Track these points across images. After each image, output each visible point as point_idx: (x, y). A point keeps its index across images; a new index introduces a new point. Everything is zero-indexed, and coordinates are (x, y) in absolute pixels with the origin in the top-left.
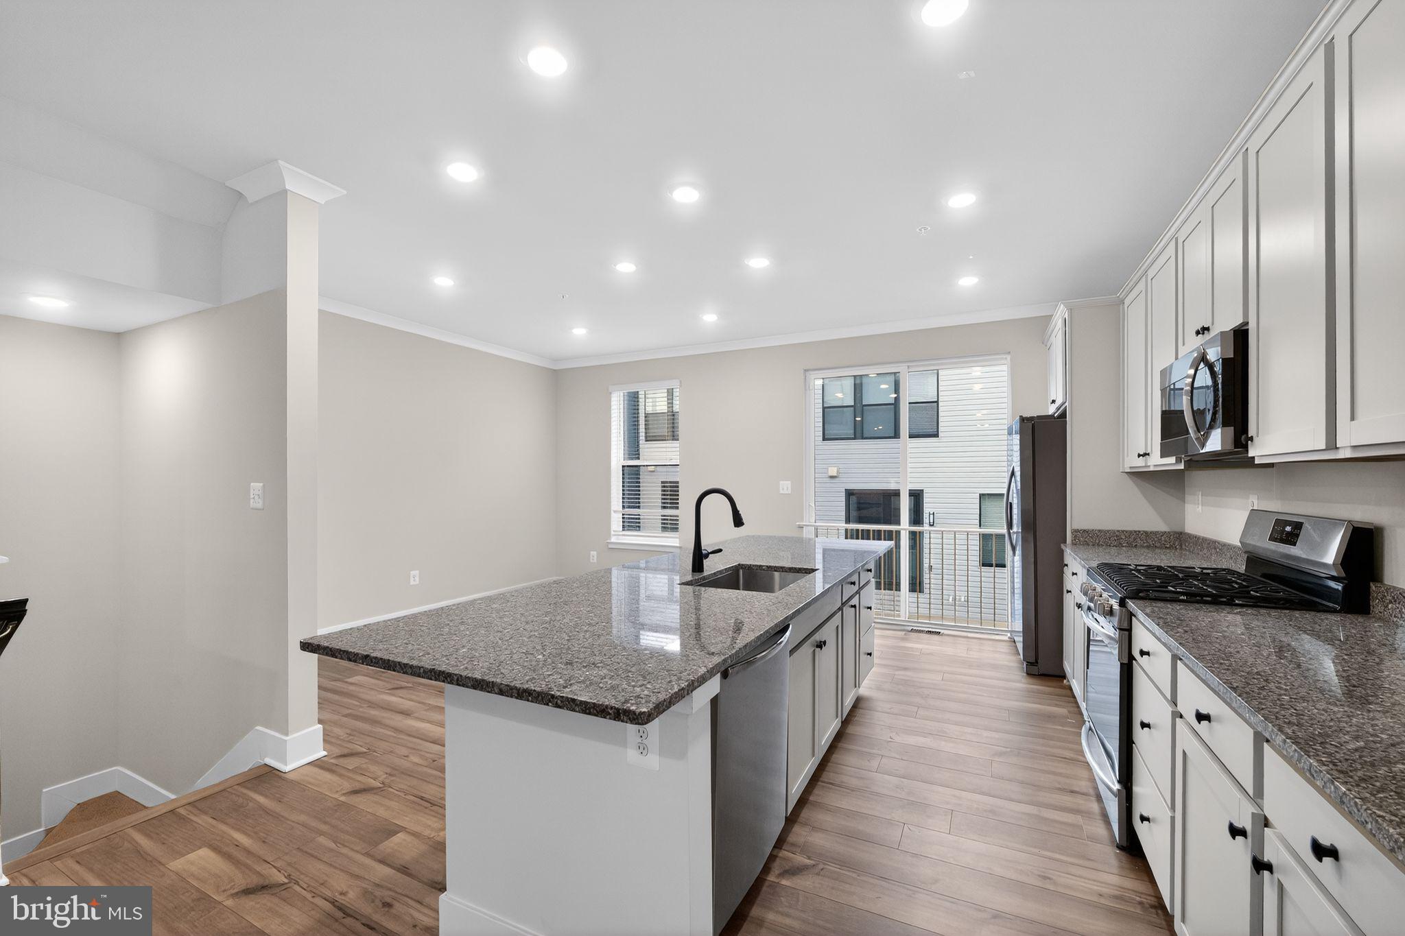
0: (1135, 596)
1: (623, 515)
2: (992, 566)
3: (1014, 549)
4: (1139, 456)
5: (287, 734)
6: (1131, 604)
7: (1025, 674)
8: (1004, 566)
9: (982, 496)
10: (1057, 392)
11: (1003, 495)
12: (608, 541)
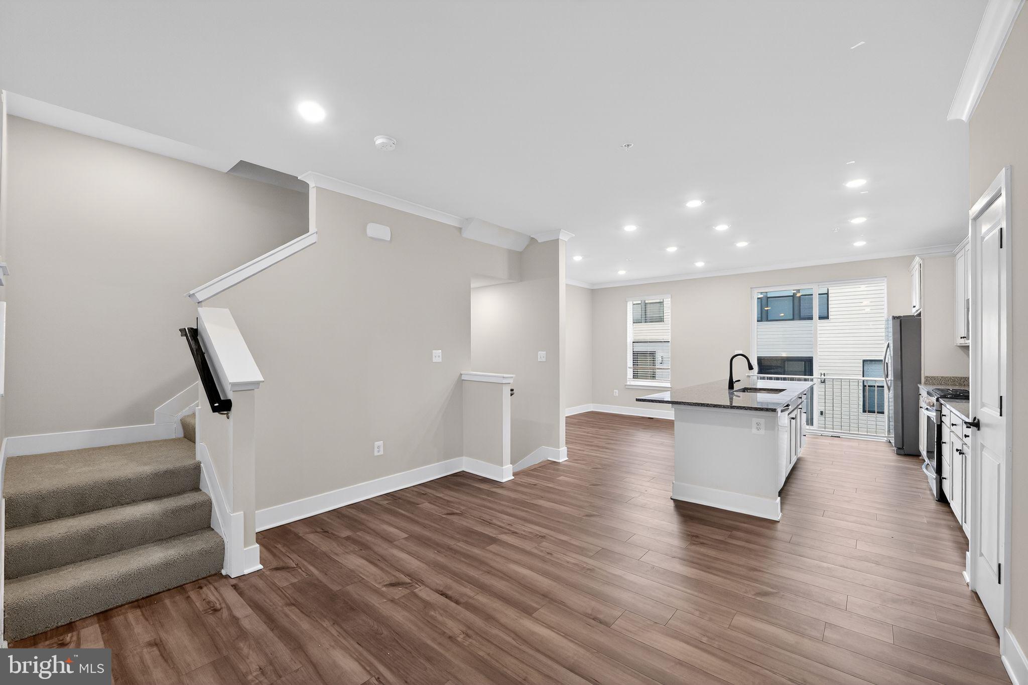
0: (944, 397)
1: (633, 369)
2: (875, 412)
3: (889, 389)
4: (961, 338)
5: (559, 448)
6: (942, 401)
7: (896, 454)
8: (883, 413)
9: (864, 361)
10: (916, 301)
11: (881, 361)
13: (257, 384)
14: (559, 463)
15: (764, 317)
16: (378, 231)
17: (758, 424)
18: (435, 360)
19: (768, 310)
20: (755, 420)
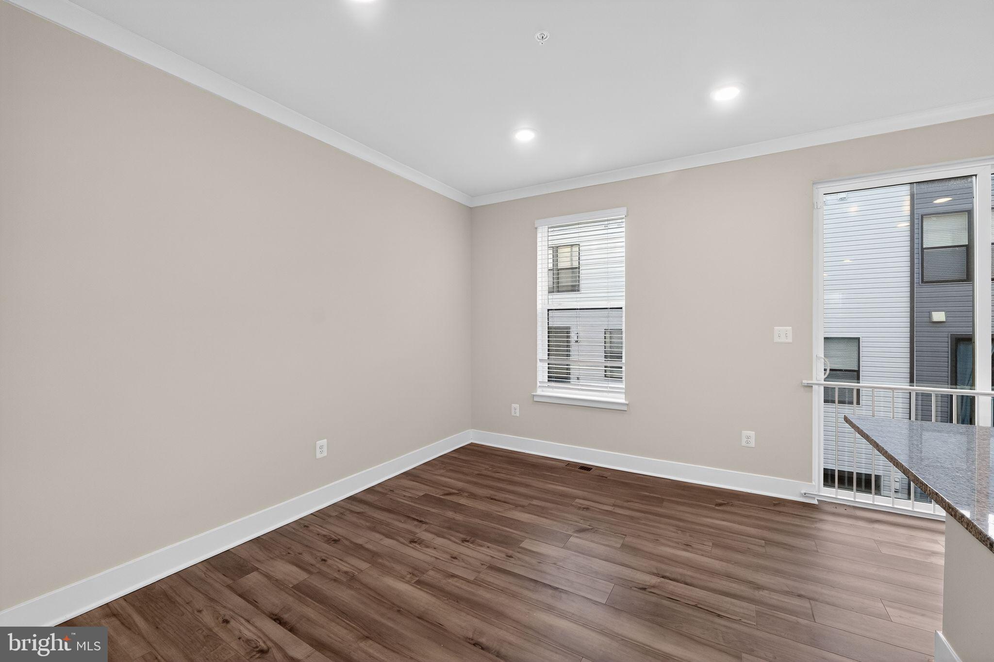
1: (548, 364)
12: (534, 394)
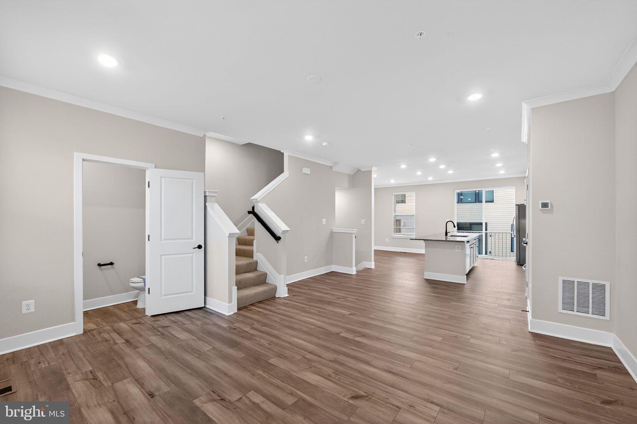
5: (372, 262)
7: (516, 265)
13: (287, 231)
14: (372, 269)
15: (460, 201)
16: (307, 171)
17: (458, 248)
18: (323, 223)
19: (462, 198)
20: (457, 246)
